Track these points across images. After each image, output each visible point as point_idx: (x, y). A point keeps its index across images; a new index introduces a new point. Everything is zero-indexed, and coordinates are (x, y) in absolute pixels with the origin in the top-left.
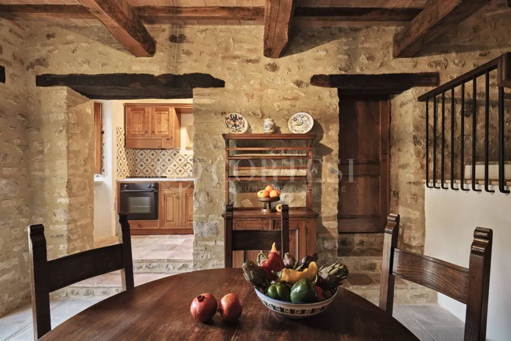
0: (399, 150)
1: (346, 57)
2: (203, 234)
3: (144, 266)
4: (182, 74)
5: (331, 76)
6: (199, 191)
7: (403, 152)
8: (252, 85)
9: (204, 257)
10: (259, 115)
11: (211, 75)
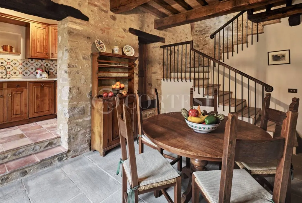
0: (152, 66)
1: (141, 23)
2: (75, 115)
3: (9, 156)
4: (60, 3)
5: (136, 30)
6: (73, 87)
7: (154, 67)
8: (103, 25)
9: (76, 131)
10: (107, 43)
11: (81, 11)
